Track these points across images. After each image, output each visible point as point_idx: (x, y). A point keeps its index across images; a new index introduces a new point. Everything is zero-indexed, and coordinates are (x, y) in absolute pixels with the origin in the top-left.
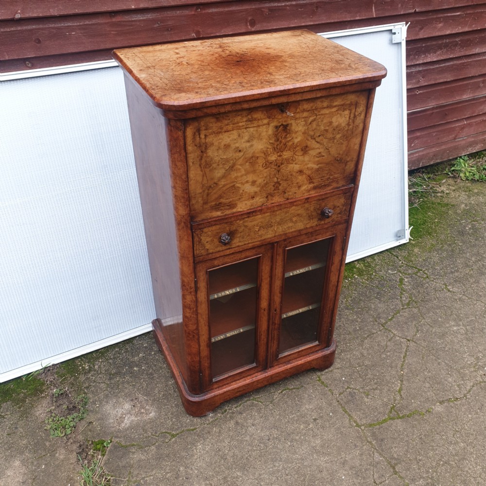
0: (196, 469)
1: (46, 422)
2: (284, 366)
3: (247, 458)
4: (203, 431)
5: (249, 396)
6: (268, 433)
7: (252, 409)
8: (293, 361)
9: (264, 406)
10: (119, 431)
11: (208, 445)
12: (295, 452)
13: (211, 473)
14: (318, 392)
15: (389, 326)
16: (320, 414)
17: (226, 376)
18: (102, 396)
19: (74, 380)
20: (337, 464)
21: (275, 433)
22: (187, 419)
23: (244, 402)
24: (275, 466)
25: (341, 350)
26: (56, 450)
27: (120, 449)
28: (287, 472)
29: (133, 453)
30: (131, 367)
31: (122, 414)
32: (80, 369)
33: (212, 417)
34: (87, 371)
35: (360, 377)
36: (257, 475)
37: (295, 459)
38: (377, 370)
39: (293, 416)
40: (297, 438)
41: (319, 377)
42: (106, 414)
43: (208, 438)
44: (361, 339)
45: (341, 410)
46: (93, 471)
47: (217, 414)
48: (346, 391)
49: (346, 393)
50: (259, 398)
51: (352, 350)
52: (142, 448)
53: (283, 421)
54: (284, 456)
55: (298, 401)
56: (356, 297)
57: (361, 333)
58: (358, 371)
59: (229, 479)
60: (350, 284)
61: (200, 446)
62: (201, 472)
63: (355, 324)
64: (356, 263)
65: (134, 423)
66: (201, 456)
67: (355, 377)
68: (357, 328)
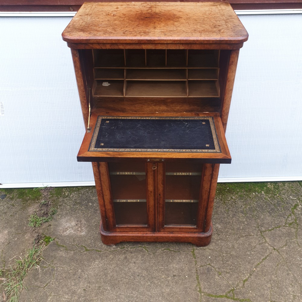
0: (87, 274)
1: (31, 216)
2: (168, 234)
3: (119, 281)
4: (104, 254)
5: (143, 245)
6: (140, 272)
7: (139, 253)
8: (176, 233)
9: (148, 254)
10: (61, 236)
11: (102, 263)
12: (150, 290)
13: (93, 280)
14: (187, 259)
15: (266, 234)
16: (179, 273)
17: (126, 226)
18: (64, 212)
19: (56, 199)
21: (145, 273)
22: (100, 244)
23: (138, 247)
24: (132, 293)
25: (220, 238)
26: (26, 233)
27: (56, 246)
29: (61, 251)
30: (88, 202)
31: (68, 227)
32: (63, 194)
34: (65, 196)
35: (222, 261)
36: (118, 294)
37: (146, 295)
38: (238, 261)
39: (162, 268)
40: (156, 282)
41: (194, 250)
42: (60, 224)
43: (104, 259)
44: (239, 236)
45: (195, 277)
46: (36, 252)
47: (117, 247)
48: (206, 266)
49: (205, 267)
50: (148, 248)
51: (227, 241)
52: (67, 250)
53: (154, 268)
54: (141, 289)
55: (171, 259)
56: (254, 207)
57: (242, 232)
58: (223, 256)
59: (101, 289)
60: (255, 196)
61: (97, 263)
62: (89, 277)
63: (241, 225)
64: (269, 183)
65: (71, 234)
66: (94, 268)
67: (218, 259)
68: (241, 228)
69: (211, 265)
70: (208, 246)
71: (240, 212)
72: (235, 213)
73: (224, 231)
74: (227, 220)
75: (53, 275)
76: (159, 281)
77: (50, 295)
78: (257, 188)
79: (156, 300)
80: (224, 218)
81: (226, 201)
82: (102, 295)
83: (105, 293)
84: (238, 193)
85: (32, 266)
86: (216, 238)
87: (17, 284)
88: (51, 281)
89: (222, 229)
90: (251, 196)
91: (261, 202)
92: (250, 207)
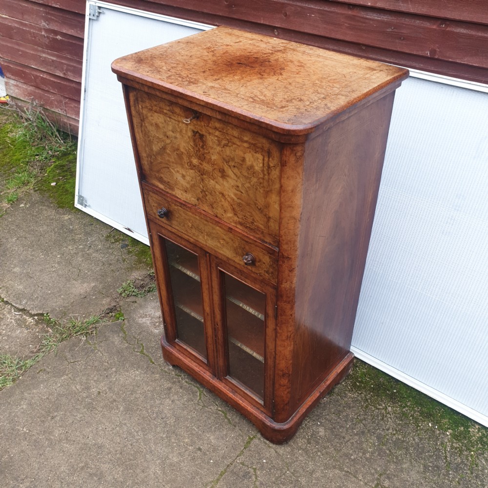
0: (116, 378)
1: (128, 281)
3: (138, 409)
4: (153, 369)
6: (168, 415)
7: (189, 394)
9: (196, 402)
10: (134, 320)
11: (141, 377)
12: (158, 443)
13: (116, 389)
14: (234, 442)
16: (208, 451)
17: (185, 347)
20: (156, 484)
21: (172, 421)
22: (159, 354)
23: (194, 386)
24: (137, 432)
25: (306, 449)
26: (108, 297)
27: (119, 327)
28: (135, 444)
29: (118, 336)
31: (149, 315)
33: (169, 369)
35: (277, 478)
36: (123, 422)
37: (149, 446)
39: (195, 429)
40: (173, 440)
41: (254, 437)
42: (146, 306)
43: (147, 374)
44: (336, 465)
45: (222, 469)
46: (97, 322)
47: (173, 371)
48: (248, 468)
49: (245, 469)
50: (204, 394)
51: (312, 460)
52: (124, 338)
53: (187, 422)
54: (150, 436)
55: (215, 428)
56: (408, 443)
57: (348, 462)
58: (284, 474)
59: (114, 404)
60: (428, 429)
61: (137, 372)
62: (115, 383)
63: (357, 453)
64: (477, 427)
65: (145, 325)
66: (129, 377)
67: (274, 472)
68: (352, 457)
69: (255, 472)
70: (278, 446)
71: (375, 435)
72: (366, 431)
73: (322, 443)
74: (342, 432)
75: (88, 356)
76: (177, 441)
77: (67, 375)
78: (447, 420)
79: (153, 460)
80: (341, 427)
81: (371, 407)
82: (109, 411)
83: (113, 412)
84: (404, 407)
85: (80, 333)
86: (300, 445)
87: (55, 344)
88: (80, 361)
89: (322, 438)
90: (422, 425)
91: (428, 444)
92: (402, 439)
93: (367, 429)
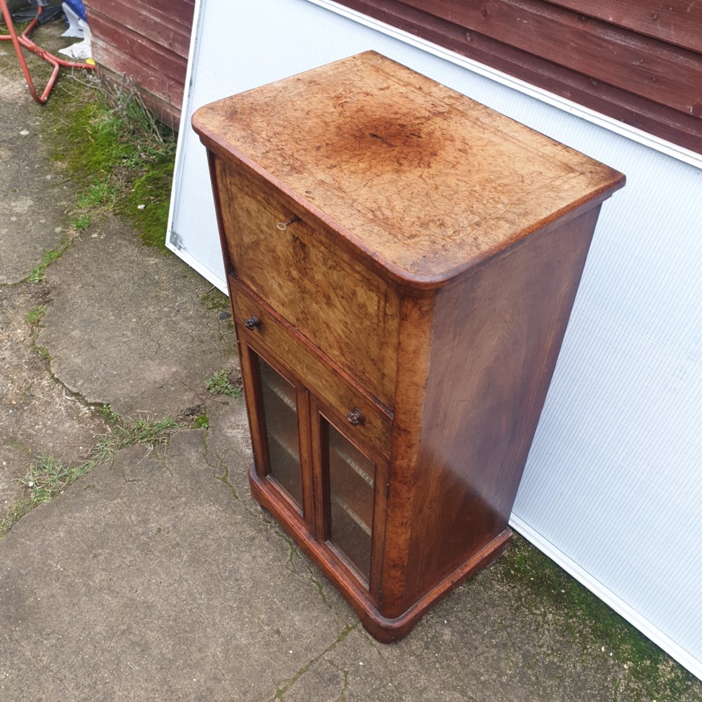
0: (185, 513)
1: (222, 371)
3: (206, 561)
4: (235, 506)
6: (245, 577)
7: (277, 550)
9: (285, 564)
10: (221, 430)
11: (217, 516)
12: (224, 614)
13: (182, 528)
14: (325, 630)
16: (289, 637)
17: (278, 488)
20: (213, 670)
21: (249, 585)
23: (286, 540)
24: (201, 594)
25: (421, 655)
26: (192, 390)
27: (200, 439)
28: (195, 610)
29: (197, 451)
31: (242, 425)
33: (256, 510)
36: (184, 577)
37: (213, 616)
39: (277, 602)
40: (245, 614)
41: (353, 627)
43: (226, 513)
44: (458, 686)
45: (302, 665)
46: (172, 426)
47: (261, 513)
48: (338, 670)
49: (334, 670)
50: (297, 555)
51: (426, 672)
52: (204, 456)
53: (267, 591)
54: (216, 603)
55: (304, 605)
56: (565, 670)
57: (474, 685)
58: (384, 686)
59: (177, 549)
60: (598, 656)
61: (214, 509)
62: (182, 519)
63: (490, 673)
64: (671, 663)
65: (234, 439)
66: (202, 513)
67: (371, 681)
68: (482, 678)
69: (346, 677)
70: (383, 645)
71: (521, 652)
72: (510, 644)
73: (445, 651)
74: (474, 640)
75: (153, 475)
76: (250, 616)
77: (121, 498)
78: (629, 646)
79: (215, 637)
80: (476, 632)
81: (524, 609)
82: (168, 558)
83: (173, 560)
84: (571, 617)
85: (146, 440)
86: (413, 648)
87: (112, 450)
88: (141, 481)
89: (445, 644)
90: (590, 648)
91: (594, 676)
92: (558, 664)
93: (511, 640)
